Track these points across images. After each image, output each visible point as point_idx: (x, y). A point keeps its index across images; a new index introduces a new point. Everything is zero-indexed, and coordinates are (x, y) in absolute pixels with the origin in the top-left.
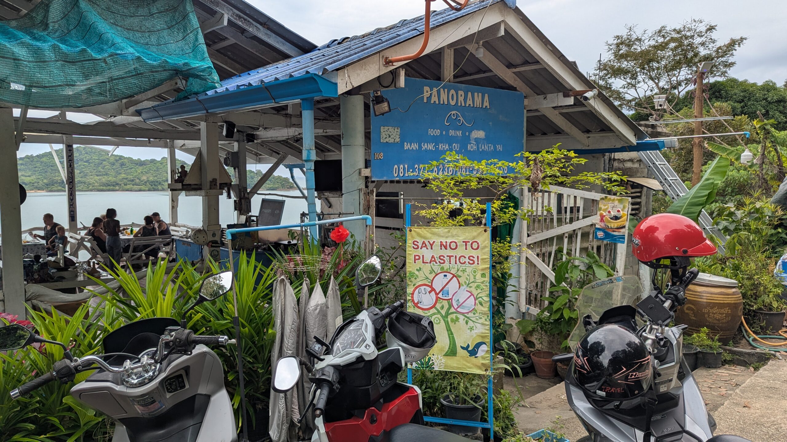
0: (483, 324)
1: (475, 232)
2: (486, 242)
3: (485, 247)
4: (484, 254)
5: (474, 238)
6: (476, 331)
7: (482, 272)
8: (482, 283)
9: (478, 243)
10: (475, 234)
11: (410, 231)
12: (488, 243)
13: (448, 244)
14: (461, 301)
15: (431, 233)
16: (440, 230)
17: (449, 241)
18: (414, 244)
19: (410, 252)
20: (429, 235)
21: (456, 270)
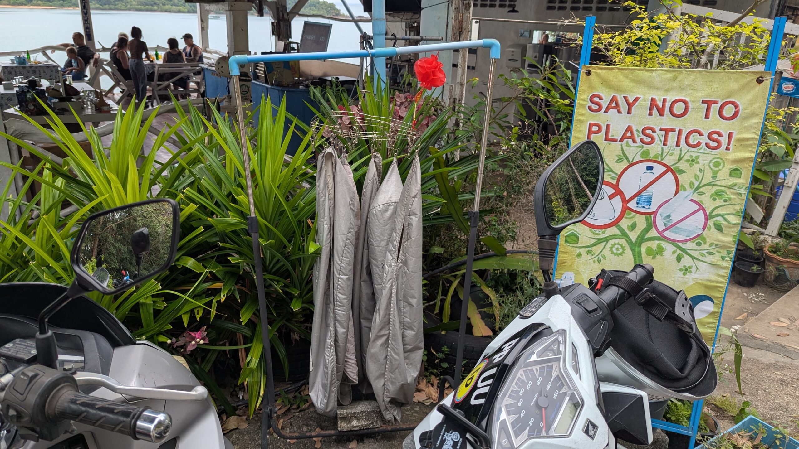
0: (713, 265)
1: (736, 81)
2: (757, 105)
3: (753, 115)
4: (747, 129)
5: (730, 94)
6: (696, 276)
7: (734, 167)
8: (730, 187)
9: (736, 107)
10: (734, 86)
11: (589, 73)
12: (760, 108)
13: (668, 105)
14: (675, 218)
15: (633, 81)
16: (654, 74)
17: (671, 98)
18: (591, 101)
19: (581, 118)
20: (627, 84)
21: (677, 157)
